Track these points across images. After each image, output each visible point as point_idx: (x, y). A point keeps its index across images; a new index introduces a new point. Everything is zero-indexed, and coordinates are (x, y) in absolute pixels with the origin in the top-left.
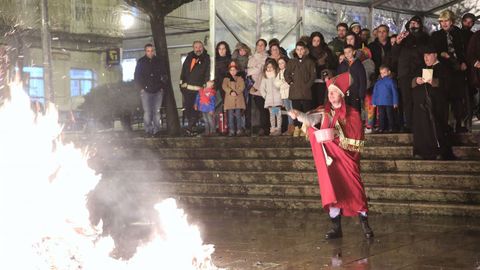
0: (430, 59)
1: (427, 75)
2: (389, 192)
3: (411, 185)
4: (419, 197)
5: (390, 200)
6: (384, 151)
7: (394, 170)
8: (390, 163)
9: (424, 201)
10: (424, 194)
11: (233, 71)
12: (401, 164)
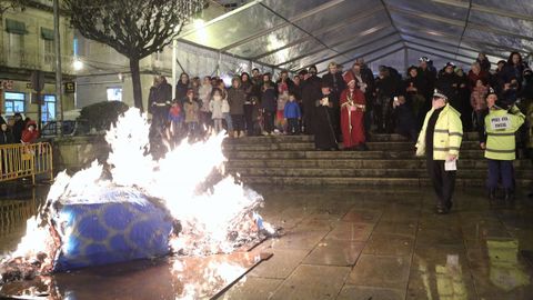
0: (325, 91)
1: (325, 102)
2: (306, 171)
3: (317, 166)
4: (325, 173)
5: (307, 176)
6: (296, 146)
7: (305, 158)
8: (302, 154)
9: (328, 176)
10: (329, 171)
11: (190, 96)
12: (309, 154)
